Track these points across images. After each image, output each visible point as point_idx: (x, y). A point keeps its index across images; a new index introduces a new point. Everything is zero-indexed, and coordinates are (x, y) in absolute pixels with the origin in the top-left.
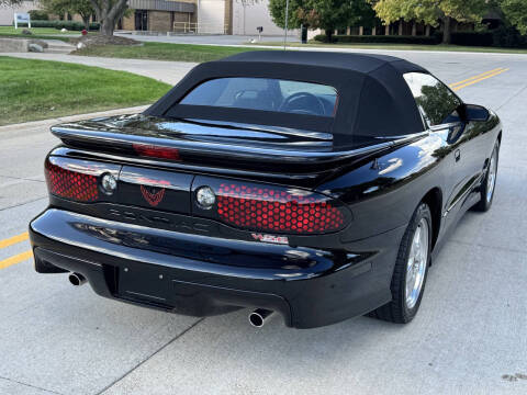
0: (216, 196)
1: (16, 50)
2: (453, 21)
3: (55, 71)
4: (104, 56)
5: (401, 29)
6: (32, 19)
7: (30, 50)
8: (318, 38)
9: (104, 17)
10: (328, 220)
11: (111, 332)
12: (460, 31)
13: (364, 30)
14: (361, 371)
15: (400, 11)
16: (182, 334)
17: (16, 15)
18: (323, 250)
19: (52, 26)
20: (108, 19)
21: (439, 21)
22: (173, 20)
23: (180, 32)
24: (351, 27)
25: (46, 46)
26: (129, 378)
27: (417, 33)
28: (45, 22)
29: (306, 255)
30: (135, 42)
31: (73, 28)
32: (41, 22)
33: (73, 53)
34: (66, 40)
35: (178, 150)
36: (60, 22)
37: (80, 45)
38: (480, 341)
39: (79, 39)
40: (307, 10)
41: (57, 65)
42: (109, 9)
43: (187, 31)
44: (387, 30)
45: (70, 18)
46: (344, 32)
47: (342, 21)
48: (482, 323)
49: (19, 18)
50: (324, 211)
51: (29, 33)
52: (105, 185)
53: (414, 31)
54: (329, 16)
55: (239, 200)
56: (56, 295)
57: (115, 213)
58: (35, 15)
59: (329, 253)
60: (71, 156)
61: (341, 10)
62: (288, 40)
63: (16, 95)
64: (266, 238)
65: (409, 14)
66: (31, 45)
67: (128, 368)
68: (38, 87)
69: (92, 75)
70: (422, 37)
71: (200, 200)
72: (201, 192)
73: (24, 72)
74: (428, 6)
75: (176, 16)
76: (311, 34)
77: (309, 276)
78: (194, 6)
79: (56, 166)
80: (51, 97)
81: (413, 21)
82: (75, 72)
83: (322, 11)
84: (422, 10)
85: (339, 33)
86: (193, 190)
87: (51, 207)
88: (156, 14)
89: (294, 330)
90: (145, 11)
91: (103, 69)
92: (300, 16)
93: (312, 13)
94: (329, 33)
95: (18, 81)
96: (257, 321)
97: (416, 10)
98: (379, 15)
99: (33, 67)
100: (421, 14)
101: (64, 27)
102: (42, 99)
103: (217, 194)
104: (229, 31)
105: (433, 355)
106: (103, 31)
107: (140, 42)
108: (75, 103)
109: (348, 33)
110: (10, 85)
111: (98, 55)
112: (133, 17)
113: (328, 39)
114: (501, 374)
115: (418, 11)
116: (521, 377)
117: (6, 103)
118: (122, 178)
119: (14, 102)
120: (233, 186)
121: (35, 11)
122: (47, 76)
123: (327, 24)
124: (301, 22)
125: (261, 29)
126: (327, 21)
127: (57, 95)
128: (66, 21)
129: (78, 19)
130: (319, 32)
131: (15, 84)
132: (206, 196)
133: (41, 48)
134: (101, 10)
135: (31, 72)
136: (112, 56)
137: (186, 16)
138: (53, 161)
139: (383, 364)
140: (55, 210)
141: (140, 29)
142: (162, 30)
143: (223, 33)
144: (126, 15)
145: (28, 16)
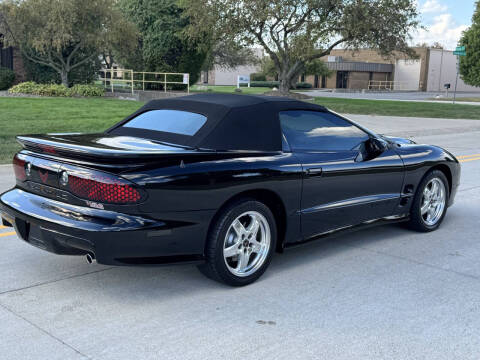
0: (69, 176)
6: (252, 80)
9: (283, 77)
17: (238, 77)
20: (286, 79)
22: (371, 79)
23: (375, 89)
28: (263, 83)
30: (307, 98)
32: (259, 82)
36: (274, 83)
42: (287, 72)
43: (382, 88)
49: (241, 79)
75: (374, 75)
78: (392, 66)
88: (355, 74)
90: (347, 72)
104: (424, 88)
107: (311, 98)
112: (335, 77)
114: (259, 319)
121: (254, 74)
125: (449, 86)
134: (281, 71)
137: (383, 76)
141: (341, 87)
142: (359, 88)
143: (417, 89)
144: (328, 75)
145: (249, 78)
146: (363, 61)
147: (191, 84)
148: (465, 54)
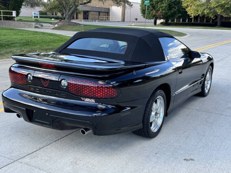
0: (68, 83)
1: (30, 27)
2: (222, 16)
3: (42, 36)
4: (66, 30)
5: (199, 20)
6: (40, 14)
7: (36, 27)
8: (162, 23)
9: (67, 14)
10: (110, 93)
11: (33, 137)
12: (226, 21)
13: (182, 20)
14: (127, 155)
15: (198, 11)
16: (61, 139)
17: (33, 13)
18: (111, 105)
19: (48, 18)
20: (69, 15)
21: (216, 16)
22: (99, 15)
23: (102, 20)
24: (177, 19)
25: (42, 26)
26: (34, 153)
27: (206, 21)
28: (45, 16)
29: (104, 107)
30: (79, 24)
31: (57, 18)
32: (44, 16)
33: (53, 29)
34: (51, 23)
35: (54, 65)
36: (52, 16)
37: (56, 26)
38: (181, 146)
39: (56, 23)
40: (157, 11)
41: (43, 33)
42: (69, 11)
43: (105, 20)
44: (193, 20)
45: (56, 14)
46: (174, 21)
47: (172, 16)
48: (184, 139)
49: (35, 14)
50: (108, 90)
51: (38, 20)
52: (29, 78)
53: (205, 20)
54: (166, 14)
55: (76, 84)
56: (16, 122)
57: (32, 89)
58: (41, 13)
59: (114, 107)
60: (19, 67)
61: (172, 11)
62: (146, 24)
63: (23, 46)
64: (87, 100)
65: (202, 13)
66: (36, 25)
67: (35, 150)
68: (33, 42)
69: (57, 38)
70: (209, 23)
71: (62, 84)
72: (63, 81)
73: (29, 36)
74: (210, 10)
75: (101, 13)
76: (159, 22)
77: (103, 115)
78: (109, 9)
79: (14, 71)
80: (38, 46)
81: (204, 16)
82: (51, 37)
83: (164, 11)
84: (208, 11)
85: (171, 21)
86: (60, 80)
87: (11, 87)
88: (92, 13)
89: (96, 136)
90: (88, 11)
91: (63, 35)
92: (154, 14)
93: (159, 12)
94: (167, 21)
95: (25, 40)
96: (83, 133)
97: (205, 11)
98: (189, 13)
99: (33, 34)
100: (208, 13)
101: (53, 18)
102: (34, 47)
103: (68, 82)
104: (123, 20)
105: (159, 150)
106: (66, 20)
107: (82, 25)
108: (47, 49)
109: (175, 21)
110: (22, 42)
111: (63, 29)
112: (82, 14)
113: (166, 24)
114: (184, 158)
115: (206, 12)
116: (192, 160)
117: (19, 49)
118: (34, 75)
119: (22, 48)
120: (74, 79)
121: (41, 11)
122: (38, 38)
123: (166, 17)
124: (154, 16)
125: (137, 19)
126: (166, 16)
127: (40, 46)
128: (54, 15)
129: (59, 15)
130: (162, 21)
131: (23, 41)
132: (64, 83)
133: (40, 26)
134: (66, 11)
135: (32, 36)
136: (69, 30)
137: (105, 14)
138: (12, 69)
139: (137, 153)
140: (13, 88)
141: (85, 19)
142: (95, 19)
143: (121, 21)
144: (80, 13)
145: (38, 13)
146: (94, 6)
147: (17, 16)
148: (149, 4)
